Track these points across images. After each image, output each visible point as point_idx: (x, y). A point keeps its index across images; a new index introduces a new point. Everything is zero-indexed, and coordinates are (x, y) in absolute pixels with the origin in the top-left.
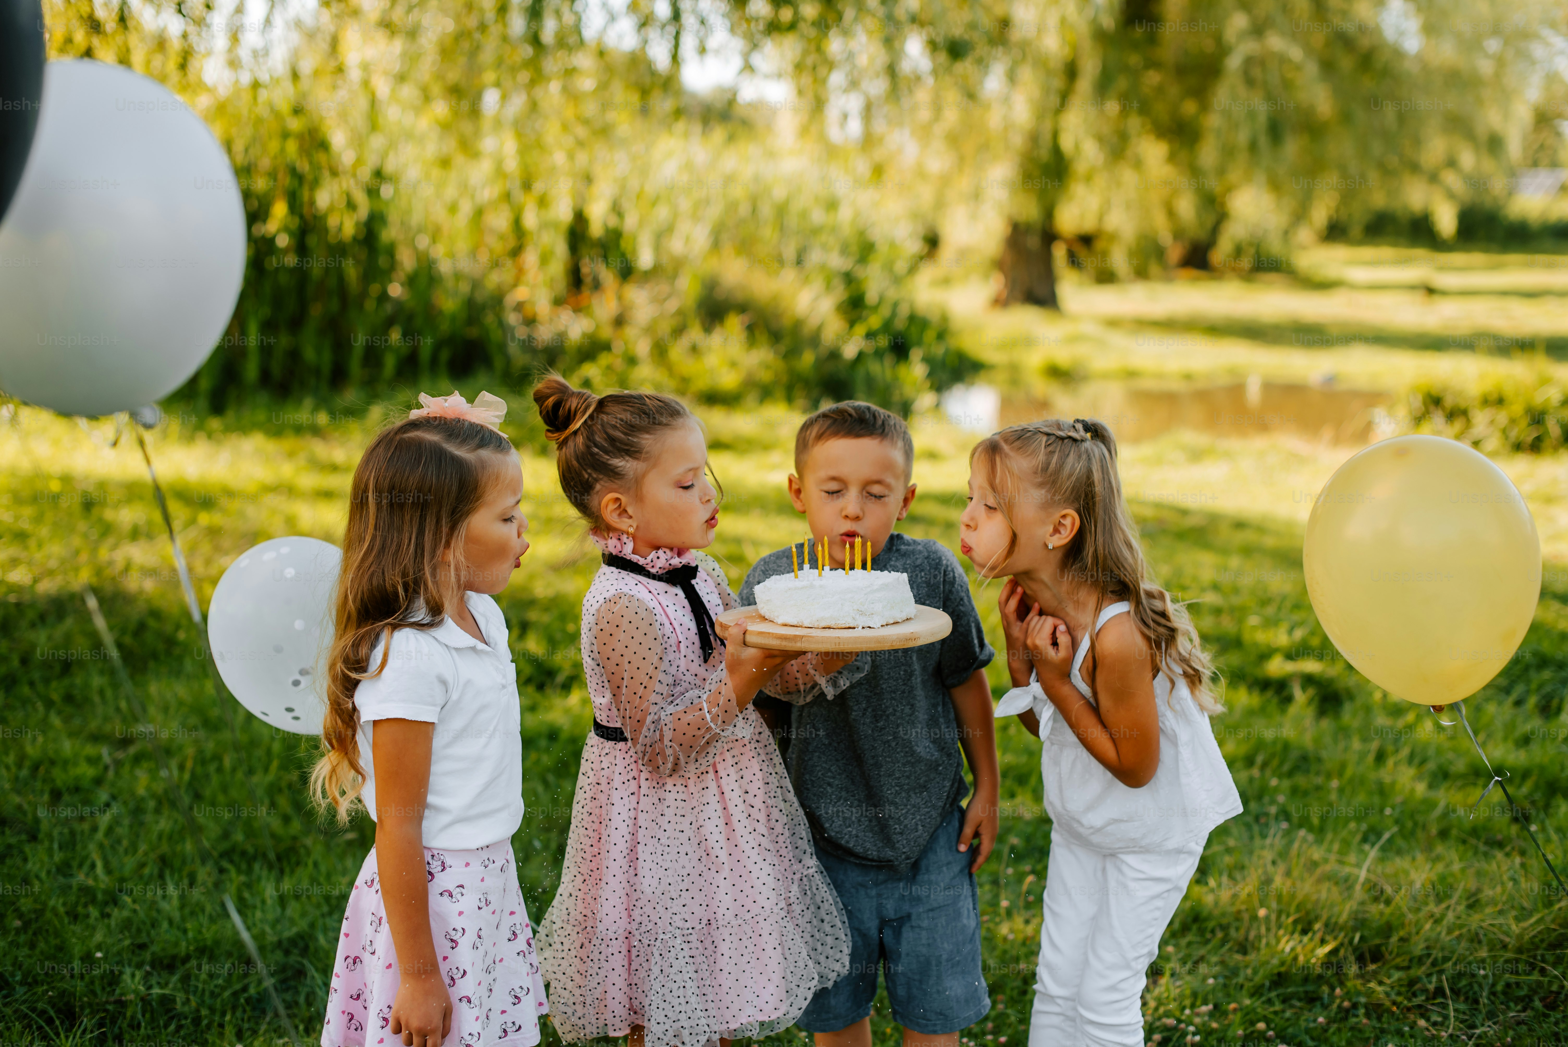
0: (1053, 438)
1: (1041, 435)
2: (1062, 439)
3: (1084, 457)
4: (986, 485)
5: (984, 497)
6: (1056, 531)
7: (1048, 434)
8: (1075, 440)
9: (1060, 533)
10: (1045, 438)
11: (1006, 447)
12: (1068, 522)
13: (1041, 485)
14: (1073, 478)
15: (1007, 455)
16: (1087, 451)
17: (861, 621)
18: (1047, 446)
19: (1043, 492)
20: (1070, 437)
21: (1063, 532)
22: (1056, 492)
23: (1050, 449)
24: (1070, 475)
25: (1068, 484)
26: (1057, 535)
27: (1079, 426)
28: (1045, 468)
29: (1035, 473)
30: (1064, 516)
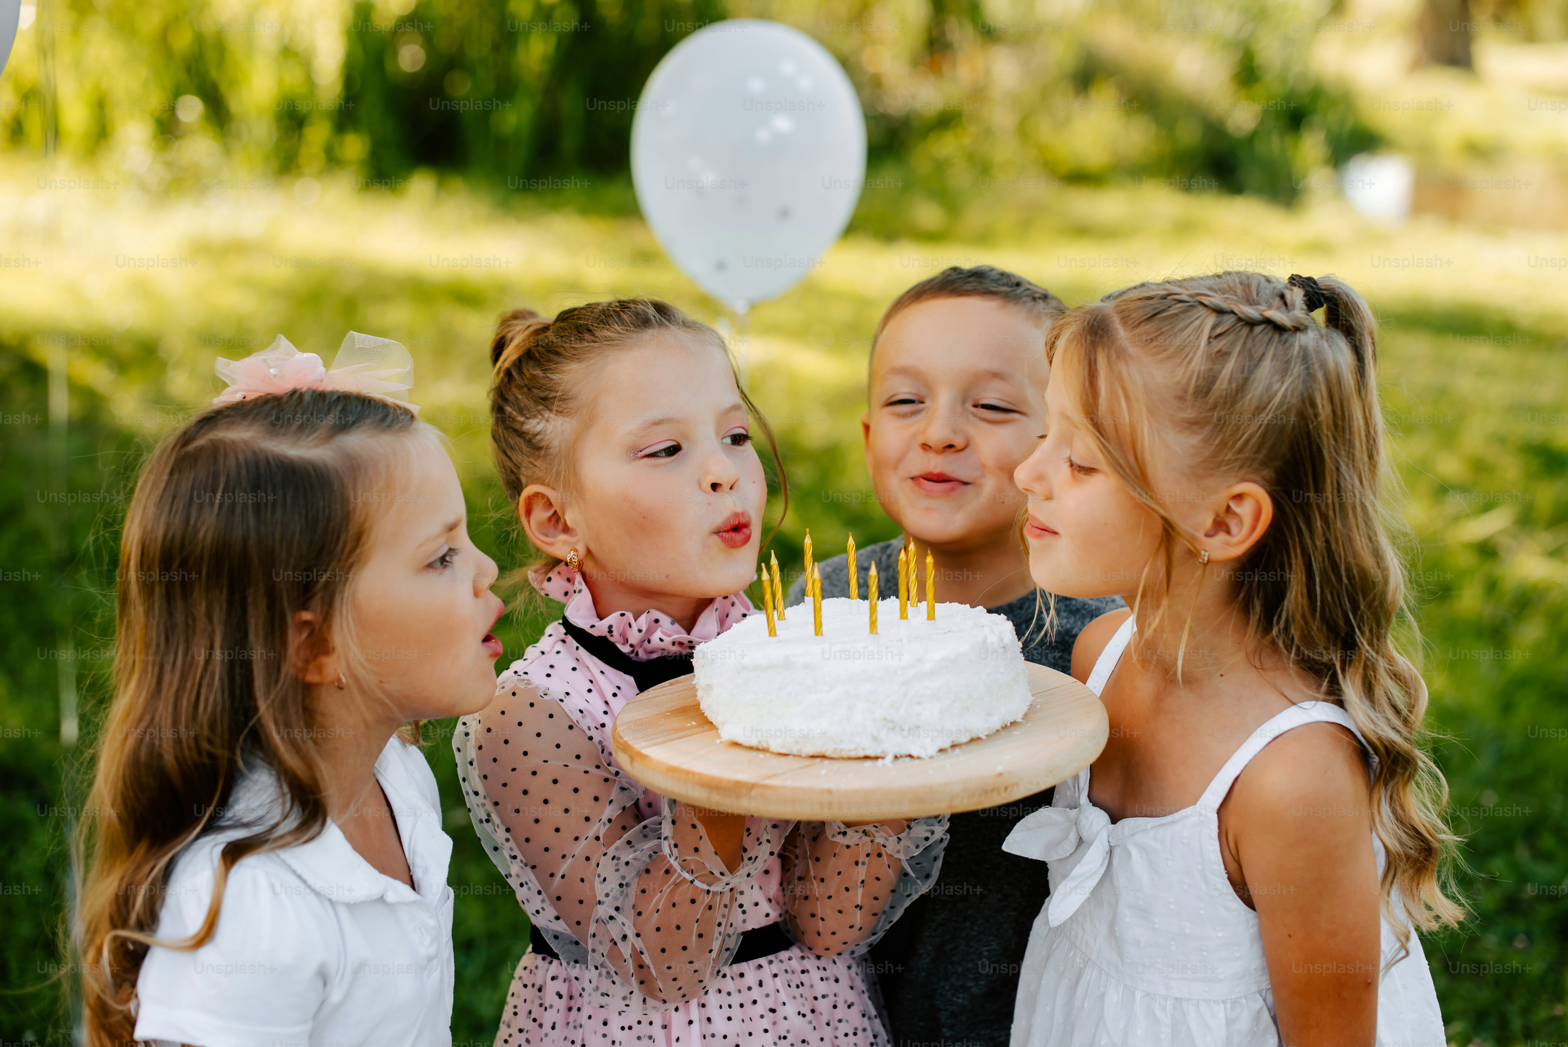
0: (1229, 320)
1: (1202, 311)
2: (1251, 324)
3: (1297, 369)
4: (1078, 416)
5: (1066, 440)
6: (1220, 525)
7: (1219, 311)
8: (1279, 328)
9: (1228, 532)
10: (1211, 319)
11: (1122, 333)
12: (1245, 510)
13: (1192, 425)
14: (1266, 417)
15: (1121, 354)
16: (1305, 356)
17: (892, 744)
18: (1214, 337)
19: (1194, 440)
20: (1268, 322)
21: (1234, 528)
22: (1223, 444)
23: (1219, 345)
24: (1260, 409)
25: (1253, 428)
26: (1222, 537)
27: (1297, 296)
28: (1204, 389)
29: (1181, 398)
30: (1239, 497)
